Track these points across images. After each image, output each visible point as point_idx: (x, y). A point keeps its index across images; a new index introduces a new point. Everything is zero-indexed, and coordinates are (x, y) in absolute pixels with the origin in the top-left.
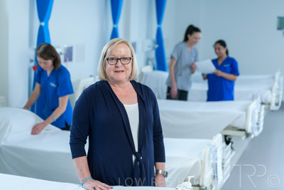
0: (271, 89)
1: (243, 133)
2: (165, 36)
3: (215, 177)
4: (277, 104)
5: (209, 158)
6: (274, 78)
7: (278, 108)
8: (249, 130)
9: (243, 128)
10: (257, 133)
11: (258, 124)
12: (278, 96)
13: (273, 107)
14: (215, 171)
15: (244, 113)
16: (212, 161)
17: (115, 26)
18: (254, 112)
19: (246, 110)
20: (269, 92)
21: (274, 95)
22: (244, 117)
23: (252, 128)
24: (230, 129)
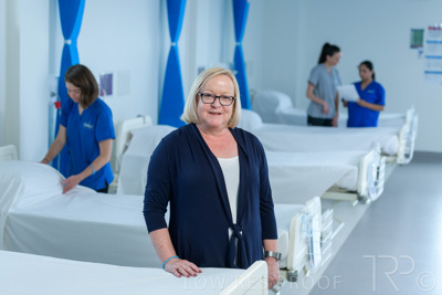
0: (398, 134)
1: (355, 196)
2: (247, 57)
3: (309, 258)
4: (407, 156)
5: (301, 230)
6: (404, 118)
7: (408, 161)
8: (363, 192)
9: (354, 189)
10: (374, 197)
11: (376, 184)
12: (408, 144)
13: (401, 159)
14: (311, 249)
15: (356, 168)
16: (304, 235)
17: (174, 44)
18: (370, 167)
19: (359, 165)
20: (395, 137)
21: (403, 142)
22: (356, 173)
23: (368, 189)
24: (336, 191)
